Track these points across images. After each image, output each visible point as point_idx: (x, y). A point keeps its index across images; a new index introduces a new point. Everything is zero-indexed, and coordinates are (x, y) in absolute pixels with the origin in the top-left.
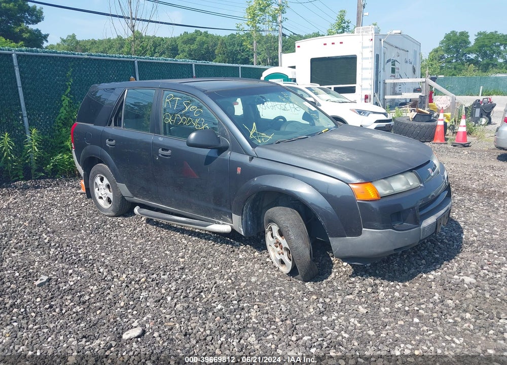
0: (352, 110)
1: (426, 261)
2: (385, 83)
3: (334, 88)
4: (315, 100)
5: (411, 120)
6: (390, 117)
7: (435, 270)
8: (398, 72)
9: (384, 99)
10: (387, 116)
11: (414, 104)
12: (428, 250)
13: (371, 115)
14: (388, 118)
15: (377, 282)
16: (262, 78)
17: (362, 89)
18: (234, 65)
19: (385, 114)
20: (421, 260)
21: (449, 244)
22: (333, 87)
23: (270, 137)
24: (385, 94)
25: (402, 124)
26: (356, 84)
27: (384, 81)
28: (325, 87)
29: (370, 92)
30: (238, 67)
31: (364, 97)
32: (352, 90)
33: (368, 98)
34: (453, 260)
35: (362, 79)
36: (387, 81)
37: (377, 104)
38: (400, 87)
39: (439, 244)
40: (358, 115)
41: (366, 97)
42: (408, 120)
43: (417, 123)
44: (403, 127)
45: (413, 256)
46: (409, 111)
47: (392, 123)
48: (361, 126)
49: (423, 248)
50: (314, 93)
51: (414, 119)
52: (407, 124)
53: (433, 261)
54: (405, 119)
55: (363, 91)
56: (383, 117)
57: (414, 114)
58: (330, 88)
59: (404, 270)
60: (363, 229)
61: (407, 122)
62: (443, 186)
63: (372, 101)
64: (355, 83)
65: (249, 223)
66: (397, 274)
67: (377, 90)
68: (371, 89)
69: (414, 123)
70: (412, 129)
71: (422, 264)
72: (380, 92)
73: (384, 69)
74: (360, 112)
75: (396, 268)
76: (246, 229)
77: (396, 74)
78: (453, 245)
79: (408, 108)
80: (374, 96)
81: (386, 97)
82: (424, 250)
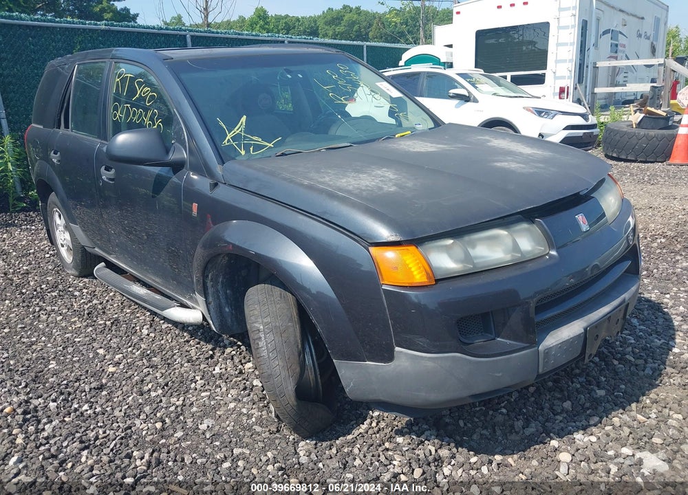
0: (527, 109)
1: (573, 404)
2: (595, 68)
3: (511, 76)
4: (469, 92)
5: (634, 126)
6: (592, 120)
7: (584, 429)
8: (624, 52)
9: (593, 94)
10: (586, 119)
11: (643, 102)
12: (588, 375)
13: (559, 117)
14: (589, 123)
15: (444, 453)
16: (401, 63)
17: (556, 78)
18: (355, 43)
19: (584, 116)
20: (563, 400)
21: (636, 365)
22: (509, 75)
23: (271, 145)
24: (594, 85)
25: (617, 132)
26: (546, 69)
27: (595, 63)
28: (497, 75)
29: (569, 83)
30: (363, 46)
31: (558, 91)
32: (540, 80)
33: (564, 92)
34: (634, 405)
35: (557, 61)
36: (599, 64)
37: (579, 101)
38: (626, 75)
39: (616, 362)
40: (536, 118)
41: (562, 90)
42: (628, 126)
43: (642, 132)
44: (618, 138)
45: (550, 390)
46: (633, 113)
47: (596, 131)
48: (540, 135)
49: (577, 371)
50: (469, 82)
51: (639, 125)
52: (626, 133)
53: (588, 405)
54: (623, 125)
55: (557, 81)
56: (579, 121)
57: (640, 116)
58: (505, 77)
59: (512, 427)
60: (397, 349)
61: (625, 130)
62: (619, 248)
63: (571, 96)
64: (544, 67)
65: (227, 310)
66: (498, 432)
67: (580, 78)
68: (569, 78)
69: (638, 131)
70: (634, 141)
71: (563, 410)
72: (586, 83)
73: (596, 45)
74: (540, 112)
75: (500, 418)
76: (221, 321)
77: (619, 54)
78: (645, 368)
79: (632, 108)
80: (576, 88)
81: (596, 90)
82: (580, 375)
